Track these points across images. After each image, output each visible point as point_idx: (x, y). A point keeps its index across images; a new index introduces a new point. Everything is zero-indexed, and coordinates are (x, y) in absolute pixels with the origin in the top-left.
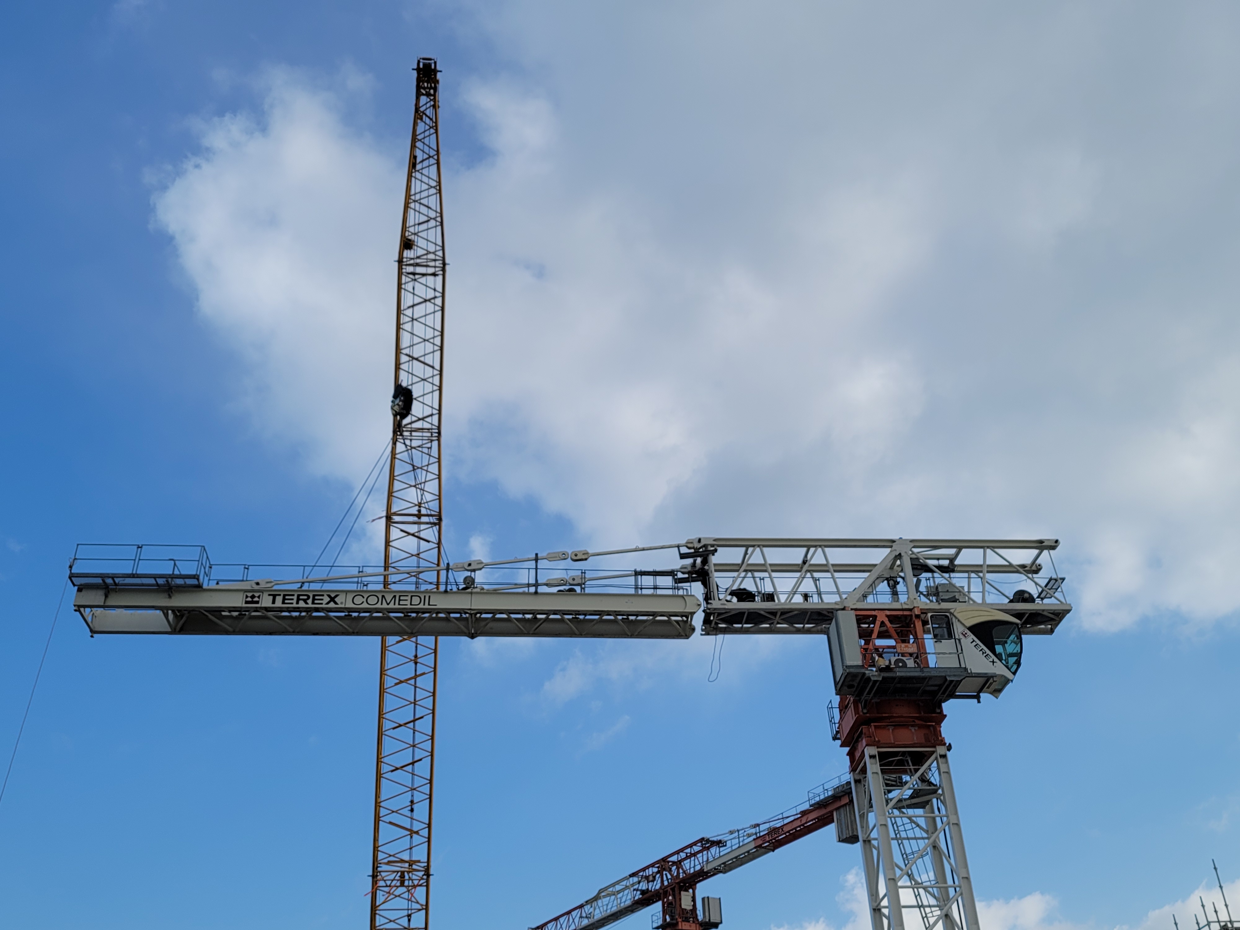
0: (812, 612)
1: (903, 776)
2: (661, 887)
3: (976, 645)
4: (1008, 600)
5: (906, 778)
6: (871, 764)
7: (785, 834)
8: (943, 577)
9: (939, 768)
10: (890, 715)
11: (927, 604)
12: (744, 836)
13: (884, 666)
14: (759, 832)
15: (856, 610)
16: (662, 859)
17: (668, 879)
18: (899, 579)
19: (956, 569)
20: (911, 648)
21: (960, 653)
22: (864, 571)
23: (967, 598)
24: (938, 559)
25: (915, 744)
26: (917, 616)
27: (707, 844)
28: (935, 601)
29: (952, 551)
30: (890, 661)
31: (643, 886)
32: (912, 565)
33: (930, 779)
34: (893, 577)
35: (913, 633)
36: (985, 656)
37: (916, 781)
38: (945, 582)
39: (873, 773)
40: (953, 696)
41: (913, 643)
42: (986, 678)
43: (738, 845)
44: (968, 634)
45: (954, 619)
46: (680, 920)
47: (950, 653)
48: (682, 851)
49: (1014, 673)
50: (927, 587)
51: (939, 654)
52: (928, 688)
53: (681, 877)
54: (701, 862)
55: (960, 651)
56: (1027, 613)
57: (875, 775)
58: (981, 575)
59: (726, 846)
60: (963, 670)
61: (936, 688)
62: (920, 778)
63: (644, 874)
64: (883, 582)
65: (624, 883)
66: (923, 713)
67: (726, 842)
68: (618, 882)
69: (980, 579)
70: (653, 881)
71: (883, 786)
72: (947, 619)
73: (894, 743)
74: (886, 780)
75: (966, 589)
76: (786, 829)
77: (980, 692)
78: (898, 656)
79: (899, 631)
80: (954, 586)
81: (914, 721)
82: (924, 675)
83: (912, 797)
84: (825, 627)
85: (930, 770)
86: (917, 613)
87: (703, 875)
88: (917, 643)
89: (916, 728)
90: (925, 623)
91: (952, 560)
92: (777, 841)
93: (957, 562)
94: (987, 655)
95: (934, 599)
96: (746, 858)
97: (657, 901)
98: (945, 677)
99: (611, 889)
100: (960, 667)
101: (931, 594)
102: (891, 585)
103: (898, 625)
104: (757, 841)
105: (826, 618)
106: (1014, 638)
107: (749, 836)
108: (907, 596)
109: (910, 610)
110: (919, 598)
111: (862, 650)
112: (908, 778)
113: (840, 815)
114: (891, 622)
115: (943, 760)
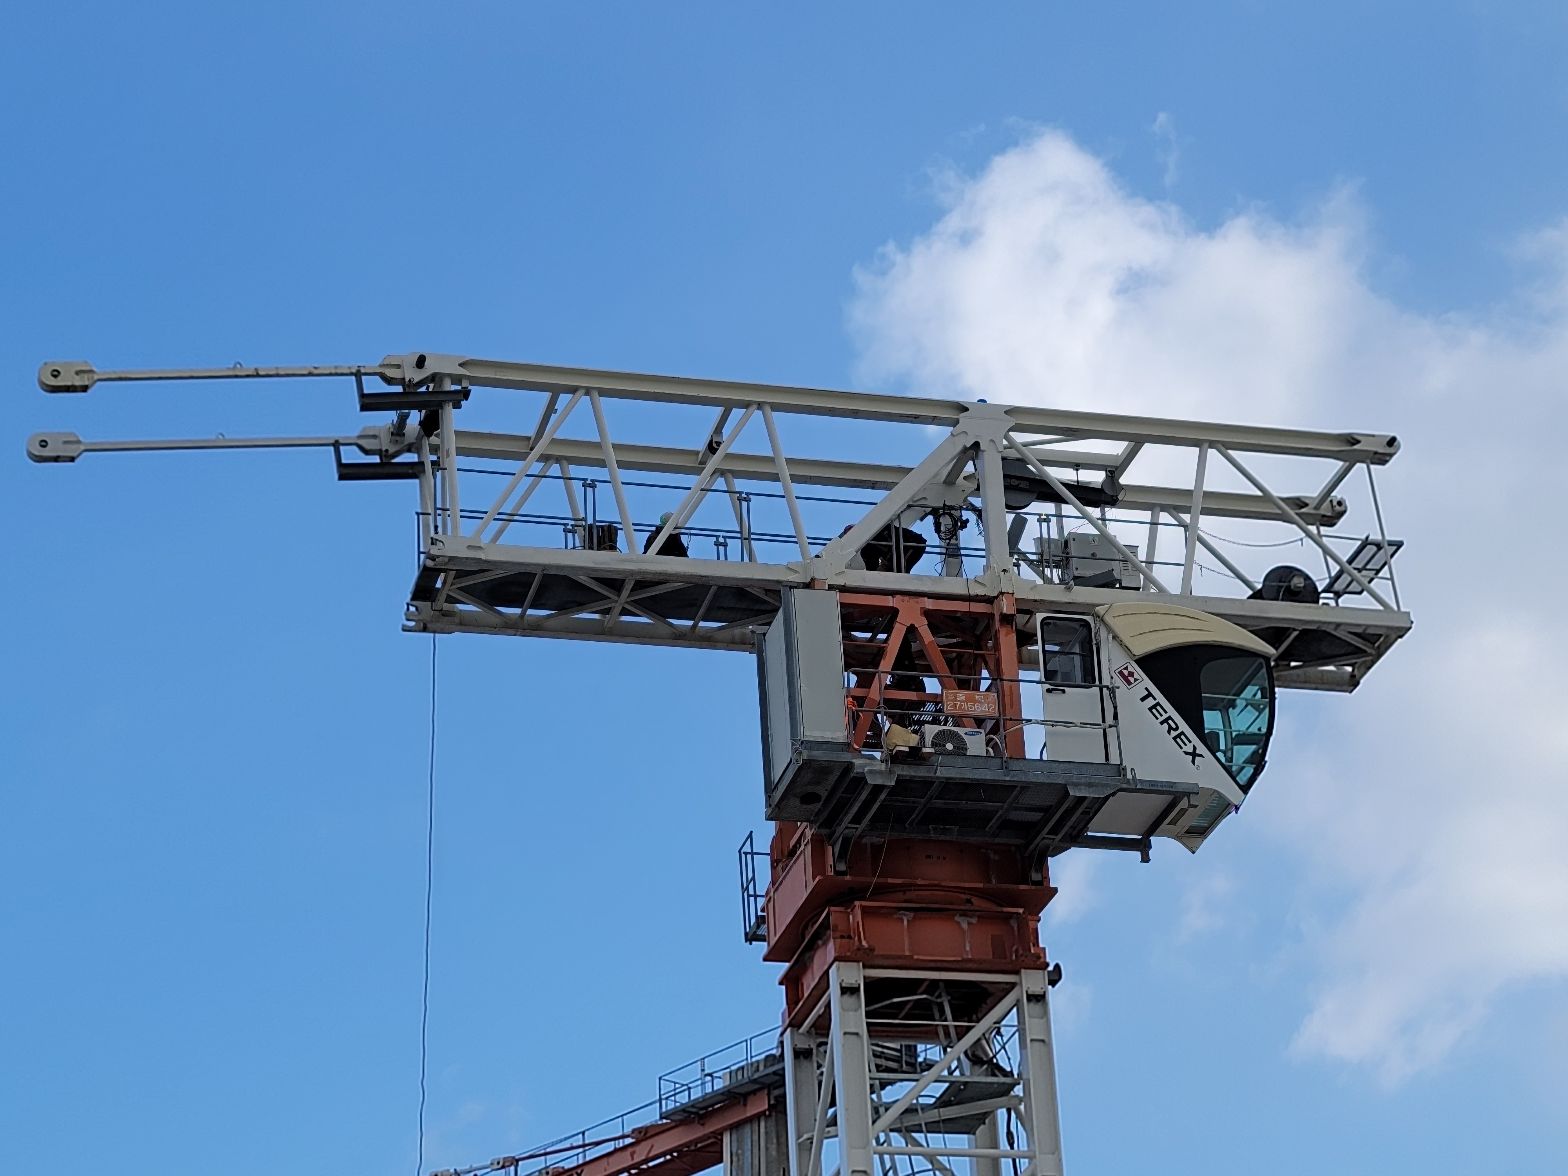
0: (721, 588)
1: (924, 1050)
3: (1154, 707)
4: (1251, 592)
6: (843, 1009)
8: (1085, 516)
9: (1021, 1030)
10: (907, 881)
11: (1035, 587)
13: (907, 749)
15: (843, 589)
18: (967, 515)
19: (1120, 498)
20: (982, 702)
21: (1110, 726)
22: (873, 485)
23: (1142, 577)
24: (1077, 467)
25: (963, 961)
26: (1007, 619)
28: (1056, 581)
29: (1115, 448)
30: (922, 736)
32: (1006, 476)
33: (995, 1056)
34: (951, 508)
35: (992, 666)
36: (1175, 738)
37: (959, 1059)
38: (1092, 530)
39: (845, 1034)
40: (1080, 840)
41: (988, 690)
42: (1170, 798)
44: (1136, 676)
45: (1103, 633)
47: (1084, 725)
49: (1245, 789)
50: (1040, 540)
52: (1015, 816)
55: (1110, 720)
56: (1295, 630)
57: (852, 1040)
58: (1186, 518)
60: (1112, 771)
61: (1037, 816)
62: (969, 1053)
64: (922, 519)
66: (994, 881)
69: (1182, 529)
71: (870, 1071)
72: (1085, 631)
73: (912, 957)
74: (879, 1054)
75: (1142, 555)
77: (1152, 835)
78: (945, 722)
79: (954, 655)
80: (1112, 543)
81: (969, 901)
82: (1007, 778)
83: (943, 1102)
84: (753, 632)
85: (999, 1033)
86: (1005, 611)
88: (998, 692)
89: (974, 921)
90: (1025, 638)
91: (1112, 472)
93: (1123, 480)
94: (1178, 736)
98: (1065, 786)
100: (1107, 763)
101: (1047, 561)
102: (943, 529)
103: (954, 641)
105: (757, 607)
106: (1255, 695)
108: (983, 561)
109: (989, 600)
110: (1015, 568)
111: (851, 699)
112: (936, 1053)
113: (741, 1143)
114: (935, 629)
115: (1036, 1007)
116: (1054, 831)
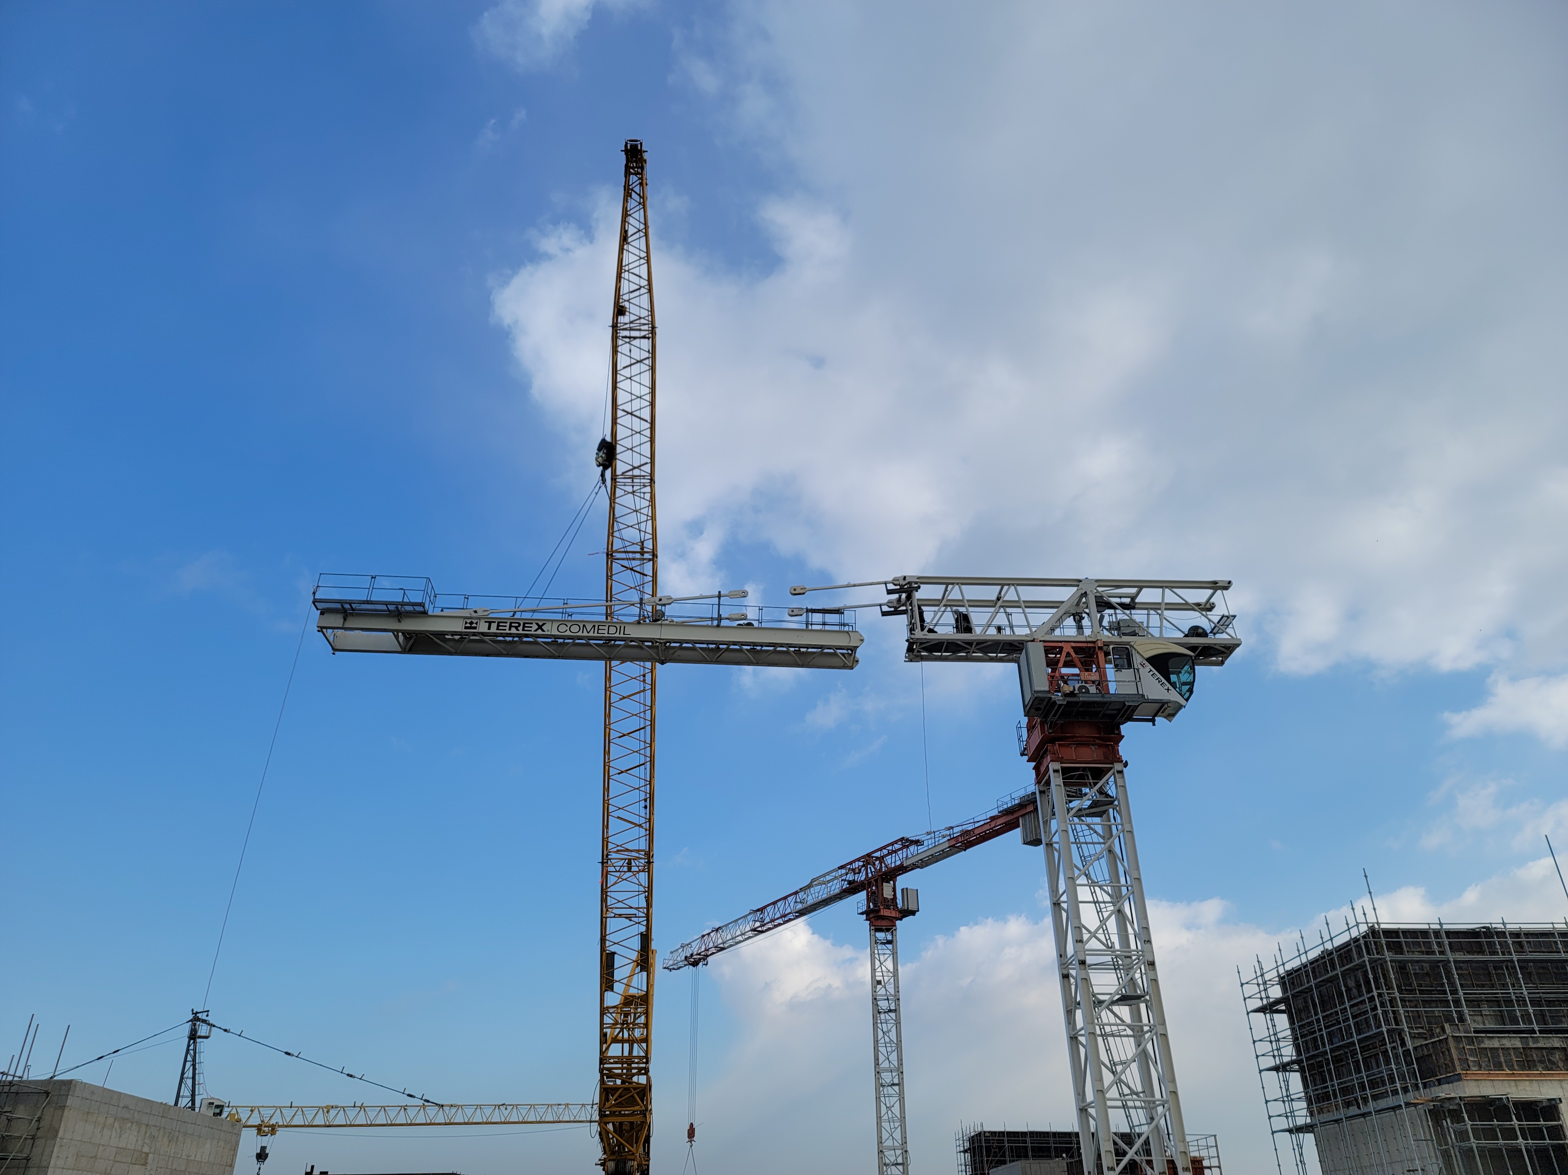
0: (1004, 643)
1: (1083, 789)
2: (865, 878)
3: (1153, 674)
4: (1184, 635)
5: (1085, 790)
6: (1054, 777)
7: (976, 836)
8: (1124, 613)
9: (1115, 782)
10: (1073, 735)
11: (1109, 637)
12: (939, 837)
13: (1069, 692)
14: (953, 834)
15: (1044, 641)
16: (867, 854)
17: (871, 872)
18: (1084, 615)
19: (1136, 606)
20: (1094, 676)
21: (1138, 682)
22: (1053, 607)
23: (1146, 632)
24: (1120, 597)
25: (1094, 760)
26: (1100, 648)
27: (906, 843)
28: (1116, 635)
29: (1133, 591)
30: (1074, 687)
31: (850, 877)
32: (1096, 602)
33: (1107, 792)
34: (1079, 613)
35: (1096, 663)
38: (1127, 618)
39: (1056, 785)
40: (1130, 720)
41: (1096, 671)
42: (1161, 704)
43: (933, 845)
45: (1133, 651)
46: (882, 907)
47: (1129, 681)
48: (884, 849)
49: (1187, 700)
50: (1109, 622)
51: (1119, 681)
52: (1108, 712)
53: (883, 870)
54: (901, 858)
55: (1138, 679)
56: (1200, 646)
57: (1058, 787)
58: (1159, 612)
59: (923, 845)
60: (1140, 696)
61: (1116, 712)
63: (851, 867)
64: (1069, 617)
65: (834, 874)
66: (1103, 734)
67: (923, 841)
68: (828, 873)
69: (1159, 615)
70: (859, 873)
71: (1065, 797)
72: (1127, 651)
73: (1076, 760)
74: (1068, 791)
75: (1145, 625)
76: (976, 832)
77: (1156, 716)
78: (1082, 683)
79: (1083, 660)
80: (1134, 621)
81: (1094, 741)
82: (1104, 700)
84: (1016, 656)
85: (1108, 784)
86: (1100, 645)
87: (902, 869)
88: (1099, 672)
89: (1097, 747)
90: (1107, 654)
91: (1133, 598)
92: (968, 842)
93: (1137, 600)
95: (1116, 633)
96: (941, 856)
97: (862, 890)
98: (1124, 702)
99: (822, 879)
100: (1138, 694)
101: (1113, 628)
102: (1076, 620)
103: (1082, 656)
104: (950, 841)
105: (1017, 648)
106: (1188, 669)
107: (944, 837)
108: (1091, 630)
109: (1094, 642)
110: (1102, 632)
111: (1049, 677)
112: (1087, 790)
113: (1025, 821)
114: (1076, 653)
115: (1120, 775)
116: (1122, 716)
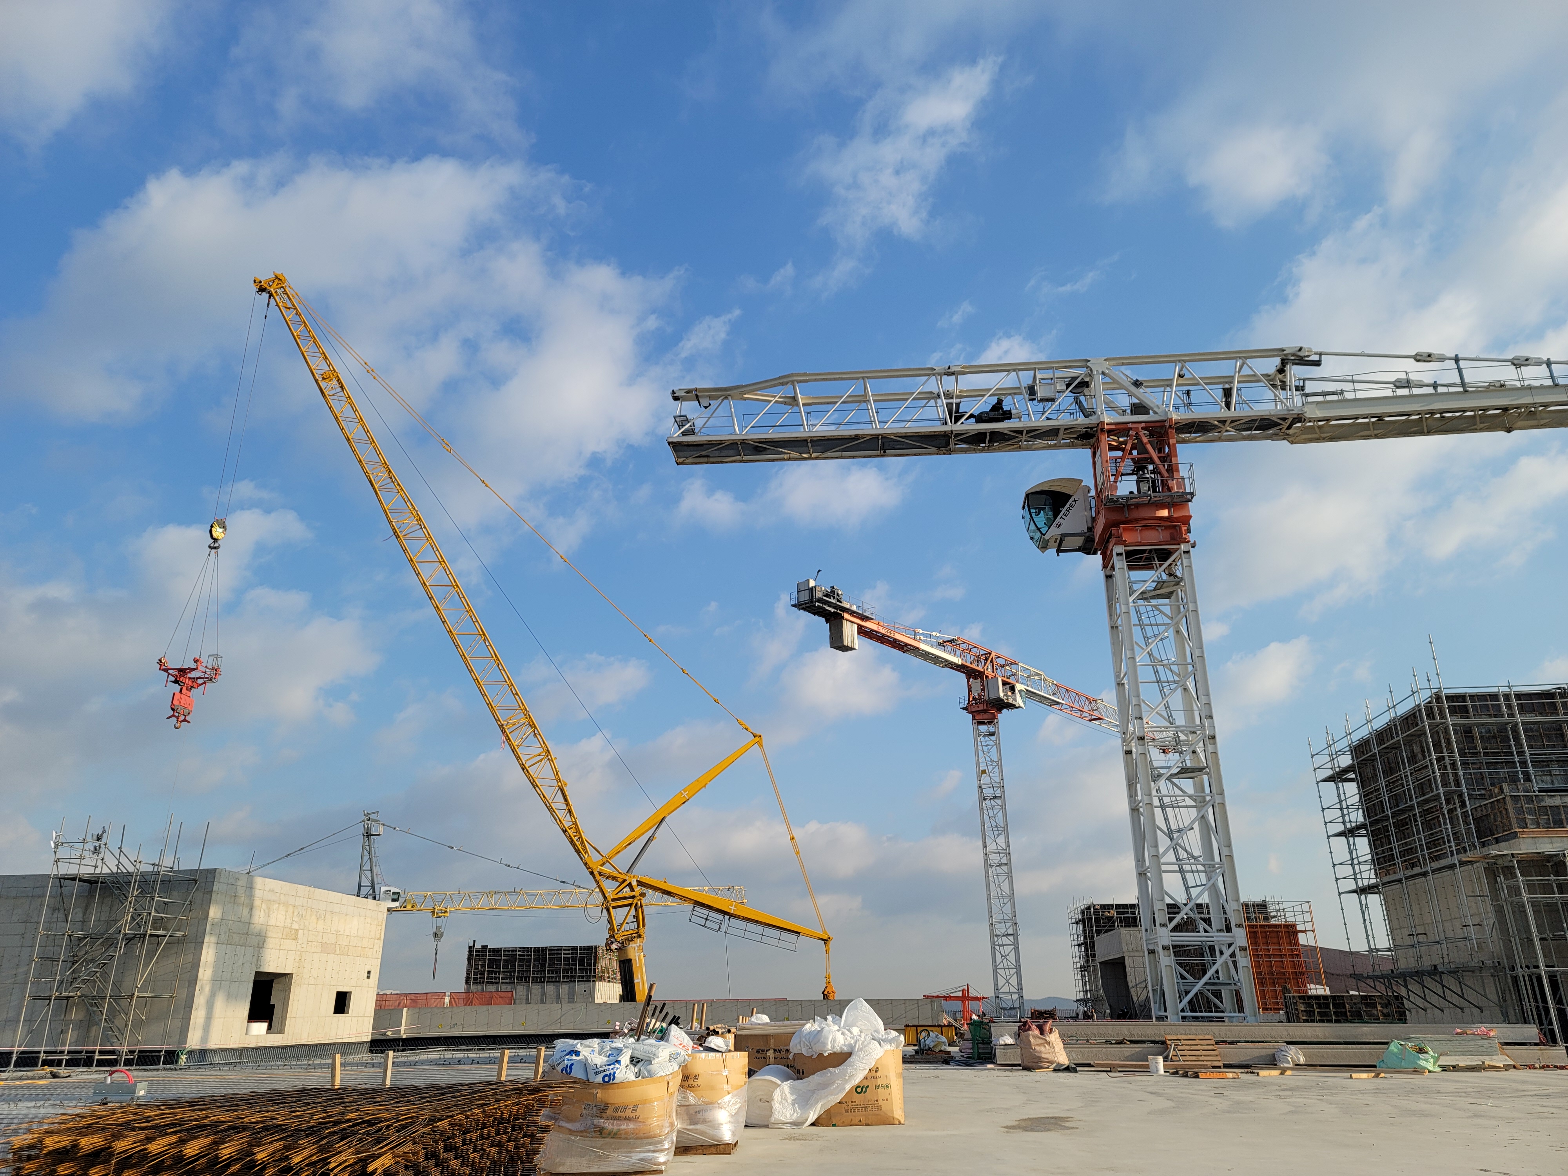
37: (1161, 574)
57: (1122, 572)
62: (1165, 571)
73: (1140, 542)
83: (1155, 589)
89: (1163, 528)
112: (1153, 572)
115: (1186, 555)
